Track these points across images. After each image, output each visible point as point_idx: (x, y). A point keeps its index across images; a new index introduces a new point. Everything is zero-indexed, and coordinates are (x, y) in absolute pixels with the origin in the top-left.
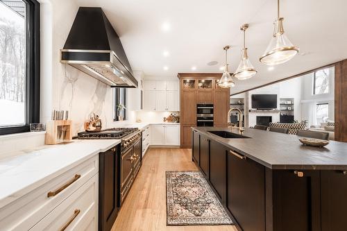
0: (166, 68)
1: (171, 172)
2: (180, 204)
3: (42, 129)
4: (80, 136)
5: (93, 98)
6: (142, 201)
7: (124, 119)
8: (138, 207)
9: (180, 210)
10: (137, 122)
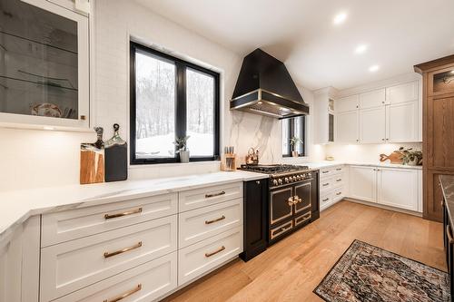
0: (374, 69)
1: (364, 244)
2: (352, 287)
3: (220, 159)
4: (242, 168)
5: (256, 134)
6: (297, 253)
7: (303, 154)
8: (290, 255)
9: (345, 293)
10: (326, 159)
